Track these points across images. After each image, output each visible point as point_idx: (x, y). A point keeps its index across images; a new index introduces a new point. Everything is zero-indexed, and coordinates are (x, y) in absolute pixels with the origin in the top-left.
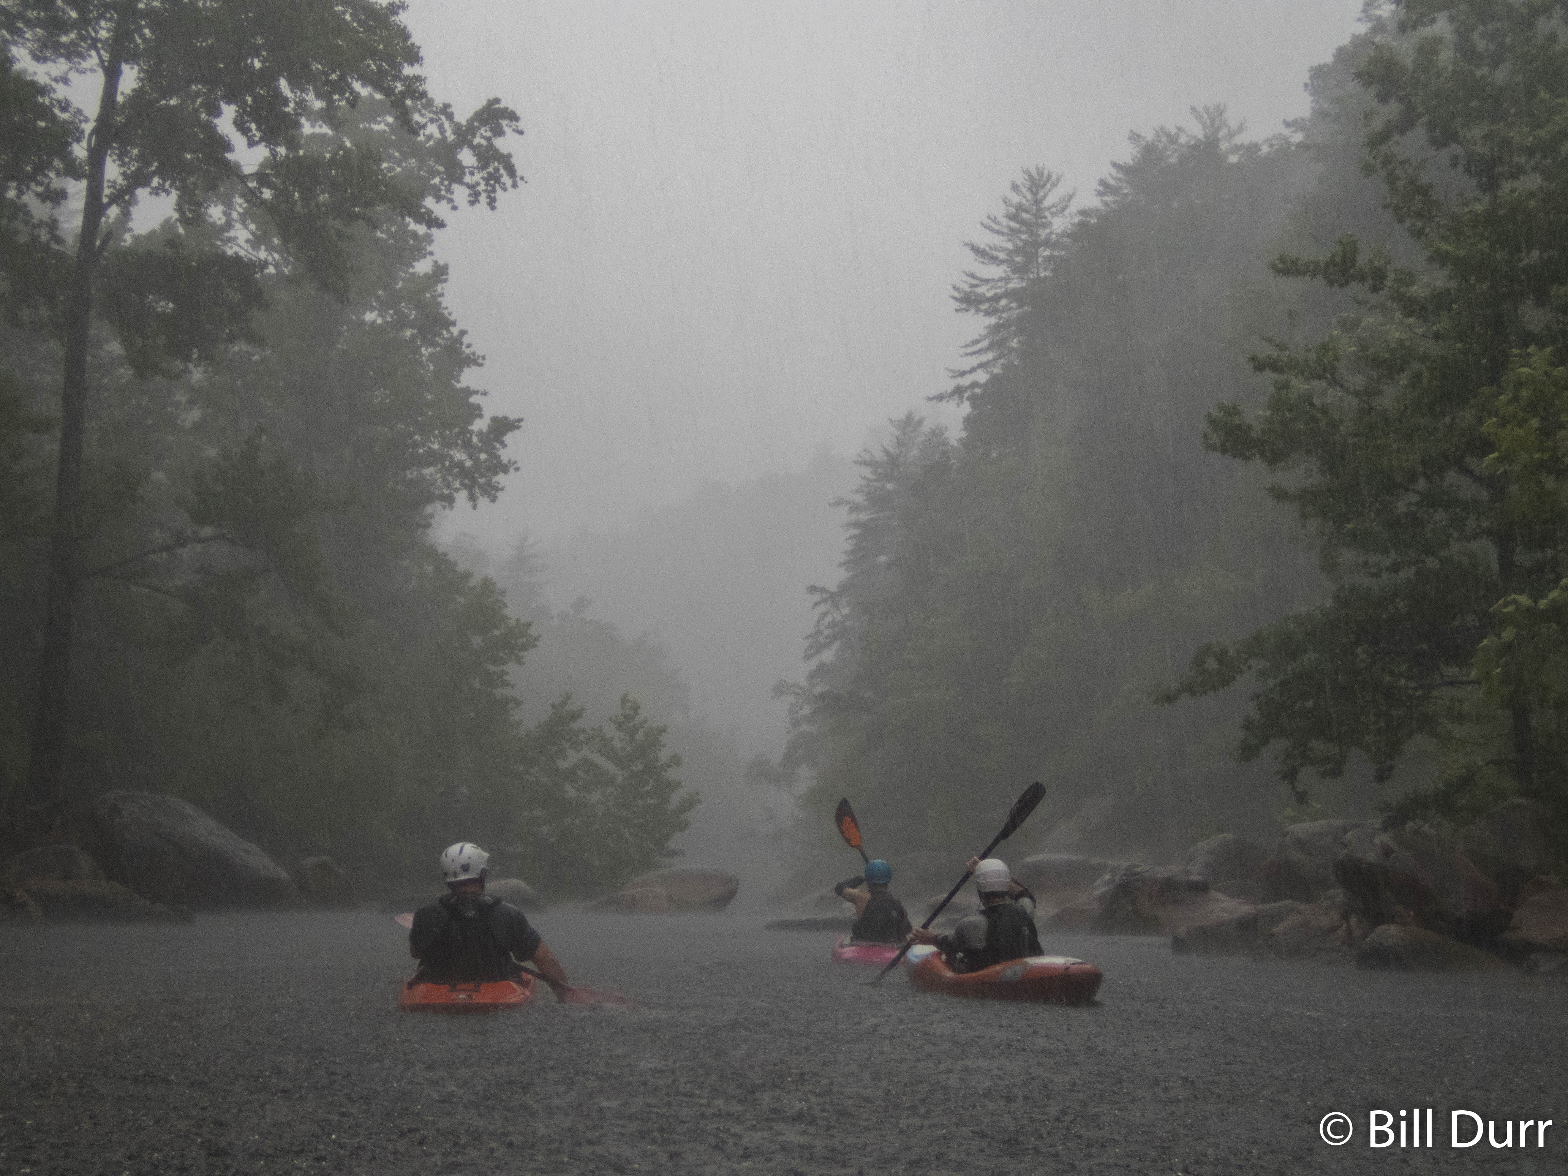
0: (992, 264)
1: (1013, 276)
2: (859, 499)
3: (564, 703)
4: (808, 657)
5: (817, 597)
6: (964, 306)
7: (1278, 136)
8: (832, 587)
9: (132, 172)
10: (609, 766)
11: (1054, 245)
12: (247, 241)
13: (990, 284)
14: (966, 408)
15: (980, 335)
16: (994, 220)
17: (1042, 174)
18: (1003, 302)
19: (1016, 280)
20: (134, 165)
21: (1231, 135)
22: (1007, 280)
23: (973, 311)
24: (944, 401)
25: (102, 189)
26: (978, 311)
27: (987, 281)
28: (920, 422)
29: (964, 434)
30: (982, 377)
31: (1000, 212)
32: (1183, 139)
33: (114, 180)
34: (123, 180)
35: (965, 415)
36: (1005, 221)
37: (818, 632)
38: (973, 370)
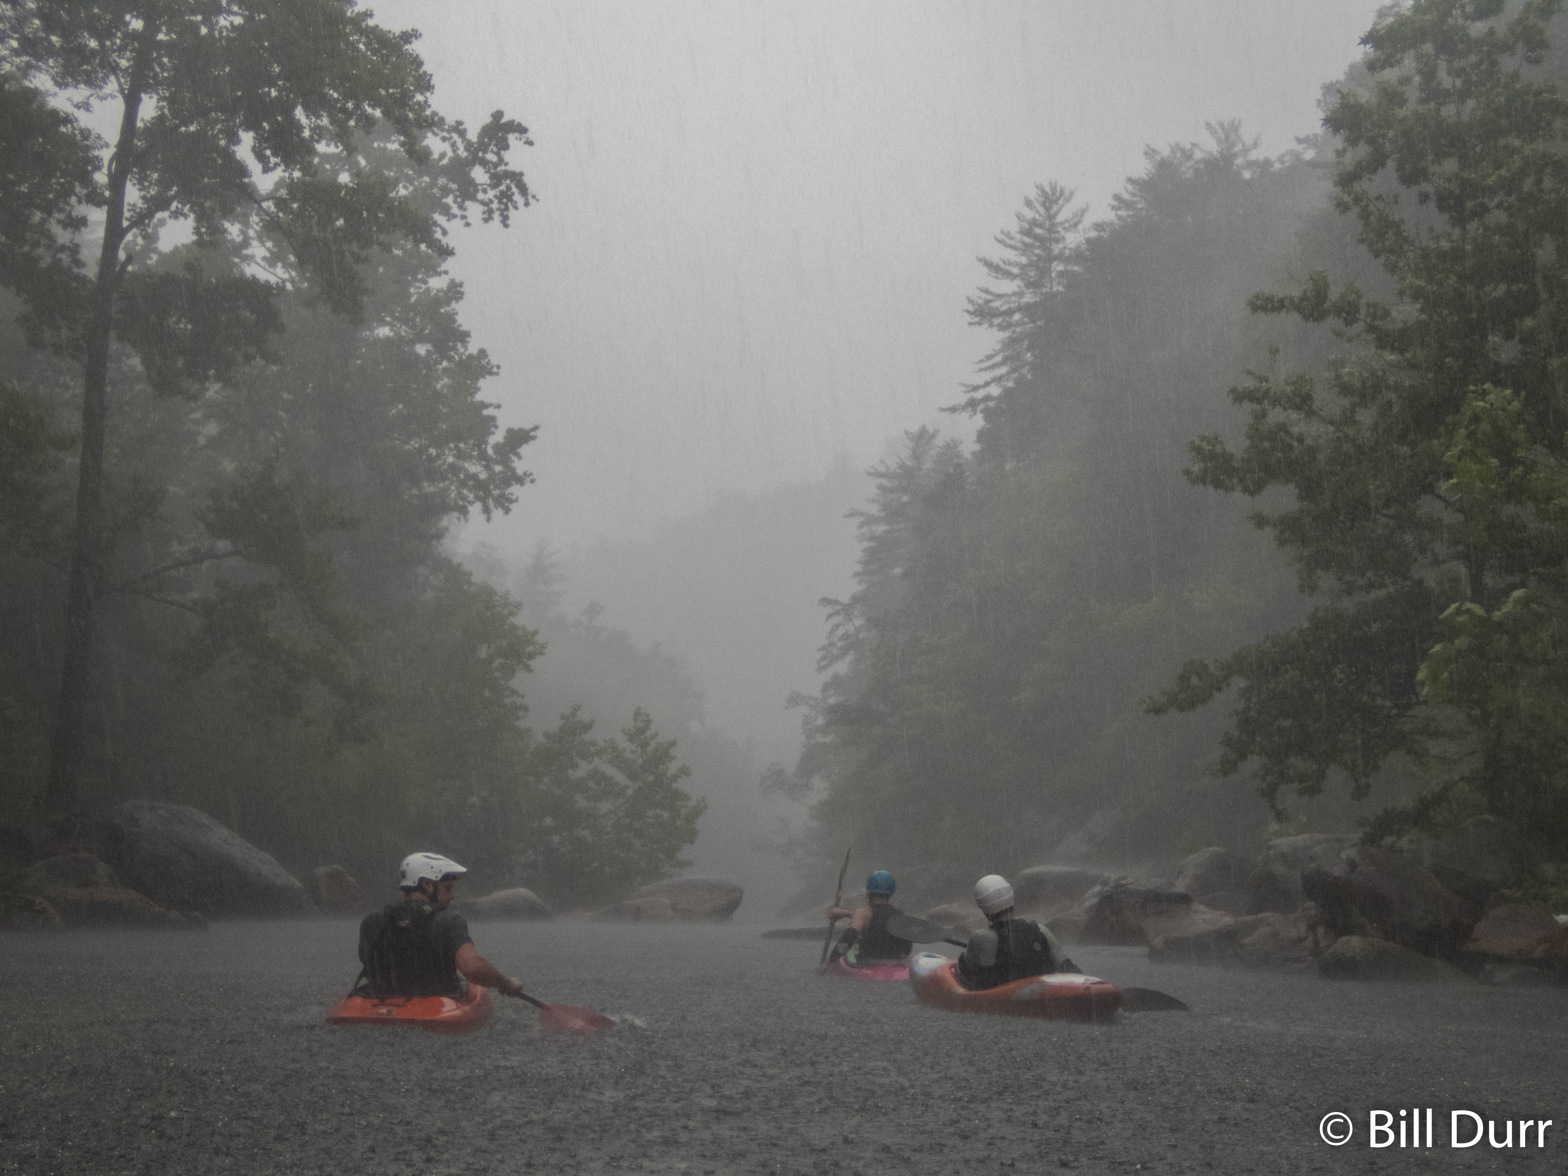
0: (1005, 278)
1: (1026, 291)
2: (874, 510)
3: (574, 715)
4: (821, 669)
5: (829, 610)
6: (976, 319)
7: (1292, 153)
8: (845, 599)
9: (152, 196)
10: (621, 778)
11: (1067, 260)
12: (264, 259)
13: (1004, 299)
14: (979, 421)
15: (994, 350)
16: (1008, 235)
17: (1056, 189)
18: (1017, 316)
19: (1029, 295)
20: (154, 189)
21: (1246, 150)
22: (1021, 294)
23: (986, 325)
24: (957, 413)
25: (122, 213)
26: (991, 325)
27: (999, 296)
28: (934, 436)
29: (977, 447)
30: (995, 390)
31: (1013, 227)
32: (1198, 155)
33: (134, 204)
34: (144, 203)
35: (979, 428)
36: (1018, 237)
37: (832, 644)
38: (987, 384)
